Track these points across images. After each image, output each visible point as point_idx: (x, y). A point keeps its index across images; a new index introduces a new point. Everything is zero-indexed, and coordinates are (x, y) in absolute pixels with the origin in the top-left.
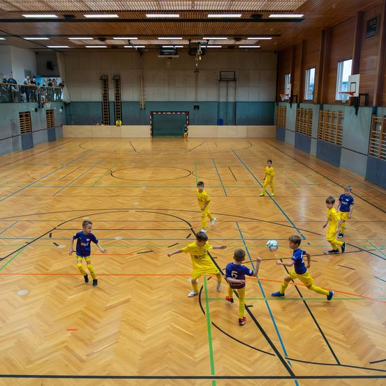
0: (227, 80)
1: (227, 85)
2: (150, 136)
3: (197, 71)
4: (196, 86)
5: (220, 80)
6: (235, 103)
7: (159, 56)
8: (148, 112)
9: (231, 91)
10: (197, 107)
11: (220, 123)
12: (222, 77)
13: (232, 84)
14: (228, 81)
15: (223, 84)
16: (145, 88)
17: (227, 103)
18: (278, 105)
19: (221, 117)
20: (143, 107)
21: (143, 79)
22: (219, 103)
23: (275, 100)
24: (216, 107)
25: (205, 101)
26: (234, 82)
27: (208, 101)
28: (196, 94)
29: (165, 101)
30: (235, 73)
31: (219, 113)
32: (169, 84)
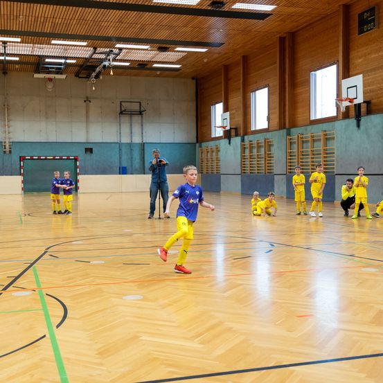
0: (130, 112)
1: (131, 120)
2: (20, 191)
3: (87, 100)
4: (87, 122)
5: (121, 113)
6: (143, 145)
7: (36, 76)
8: (15, 158)
9: (136, 129)
10: (89, 151)
11: (123, 171)
12: (123, 109)
13: (136, 119)
14: (131, 114)
15: (125, 119)
16: (11, 123)
17: (131, 145)
18: (200, 146)
19: (124, 164)
20: (7, 149)
21: (8, 109)
22: (120, 144)
23: (195, 141)
24: (117, 150)
25: (101, 141)
26: (140, 116)
27: (104, 141)
28: (87, 132)
29: (43, 141)
30: (140, 105)
31: (120, 158)
32: (47, 118)
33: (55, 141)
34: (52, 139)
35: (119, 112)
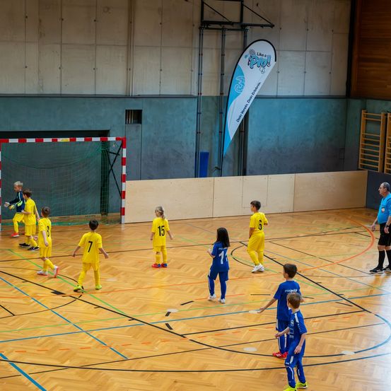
1: (222, 43)
12: (207, 17)
17: (218, 101)
18: (365, 108)
24: (193, 115)
25: (156, 92)
26: (240, 32)
27: (164, 93)
28: (128, 69)
29: (28, 92)
30: (242, 6)
31: (198, 133)
32: (41, 35)
33: (58, 92)
34: (52, 87)
35: (197, 24)
